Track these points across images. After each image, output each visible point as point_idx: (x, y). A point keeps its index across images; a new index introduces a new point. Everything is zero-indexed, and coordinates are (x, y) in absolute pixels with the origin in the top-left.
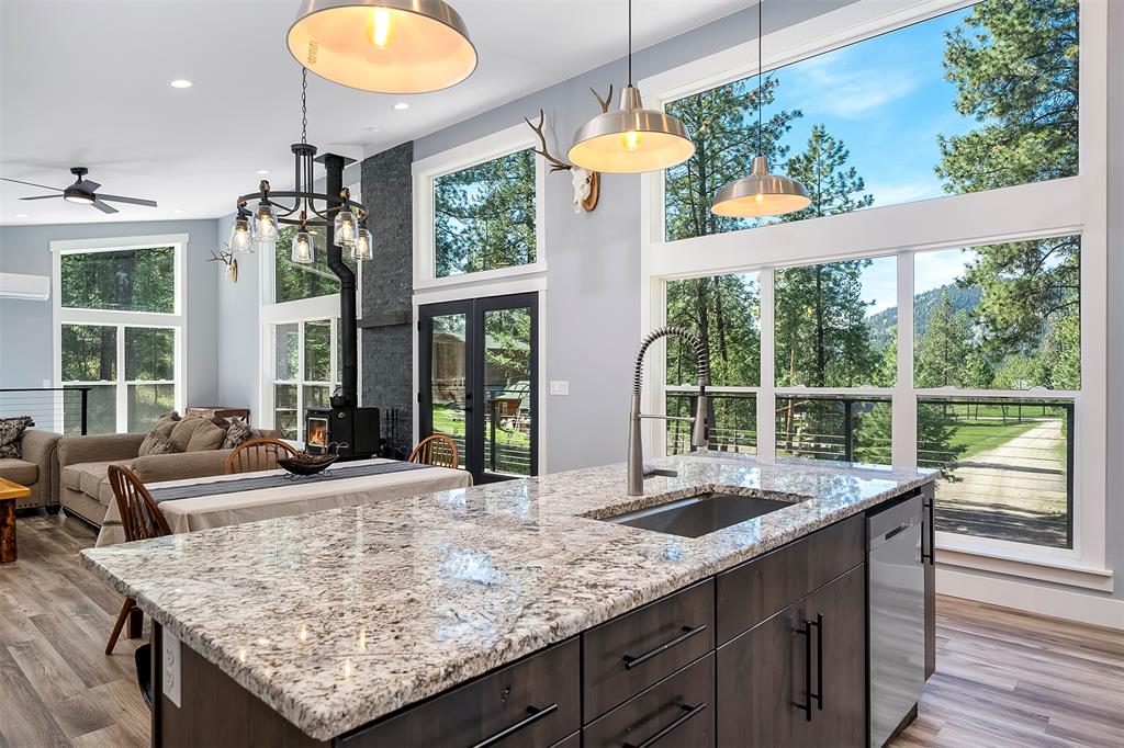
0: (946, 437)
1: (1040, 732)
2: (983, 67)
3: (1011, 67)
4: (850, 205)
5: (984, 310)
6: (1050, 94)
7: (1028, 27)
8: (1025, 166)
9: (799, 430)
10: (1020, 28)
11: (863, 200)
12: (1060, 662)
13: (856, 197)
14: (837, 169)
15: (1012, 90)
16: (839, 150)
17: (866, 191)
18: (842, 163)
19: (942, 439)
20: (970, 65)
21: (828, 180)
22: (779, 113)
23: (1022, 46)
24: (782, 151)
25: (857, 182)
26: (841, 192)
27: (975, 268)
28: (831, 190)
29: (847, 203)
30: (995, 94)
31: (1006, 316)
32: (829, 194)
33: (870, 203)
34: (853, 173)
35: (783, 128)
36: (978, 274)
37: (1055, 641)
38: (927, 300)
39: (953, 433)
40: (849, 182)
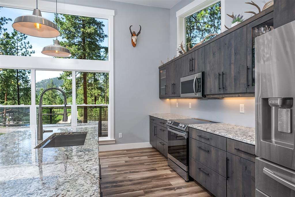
0: (56, 117)
1: (116, 173)
2: (64, 26)
3: (70, 28)
4: (28, 52)
5: (65, 86)
6: (78, 38)
7: (73, 20)
8: (73, 53)
9: (7, 119)
10: (72, 20)
11: (32, 52)
12: (112, 159)
13: (30, 50)
14: (23, 41)
15: (70, 34)
18: (25, 39)
19: (55, 118)
20: (60, 24)
21: (20, 43)
22: (3, 17)
23: (72, 24)
24: (4, 30)
25: (30, 46)
26: (25, 48)
27: (62, 75)
28: (21, 46)
29: (27, 51)
30: (66, 34)
31: (69, 87)
32: (21, 47)
33: (34, 53)
34: (28, 43)
35: (5, 22)
36: (63, 77)
37: (108, 155)
38: (45, 82)
39: (57, 116)
40: (27, 45)
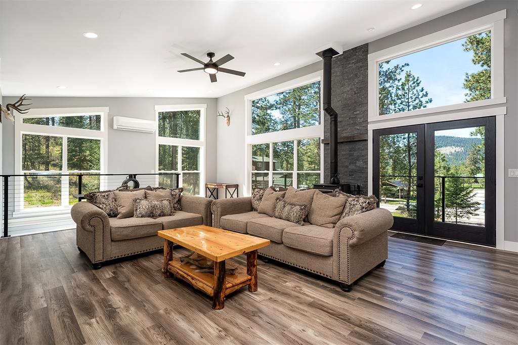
11: (428, 101)
13: (425, 99)
14: (416, 88)
16: (417, 80)
17: (429, 97)
18: (418, 86)
25: (425, 94)
33: (431, 101)
34: (422, 90)
40: (421, 94)
